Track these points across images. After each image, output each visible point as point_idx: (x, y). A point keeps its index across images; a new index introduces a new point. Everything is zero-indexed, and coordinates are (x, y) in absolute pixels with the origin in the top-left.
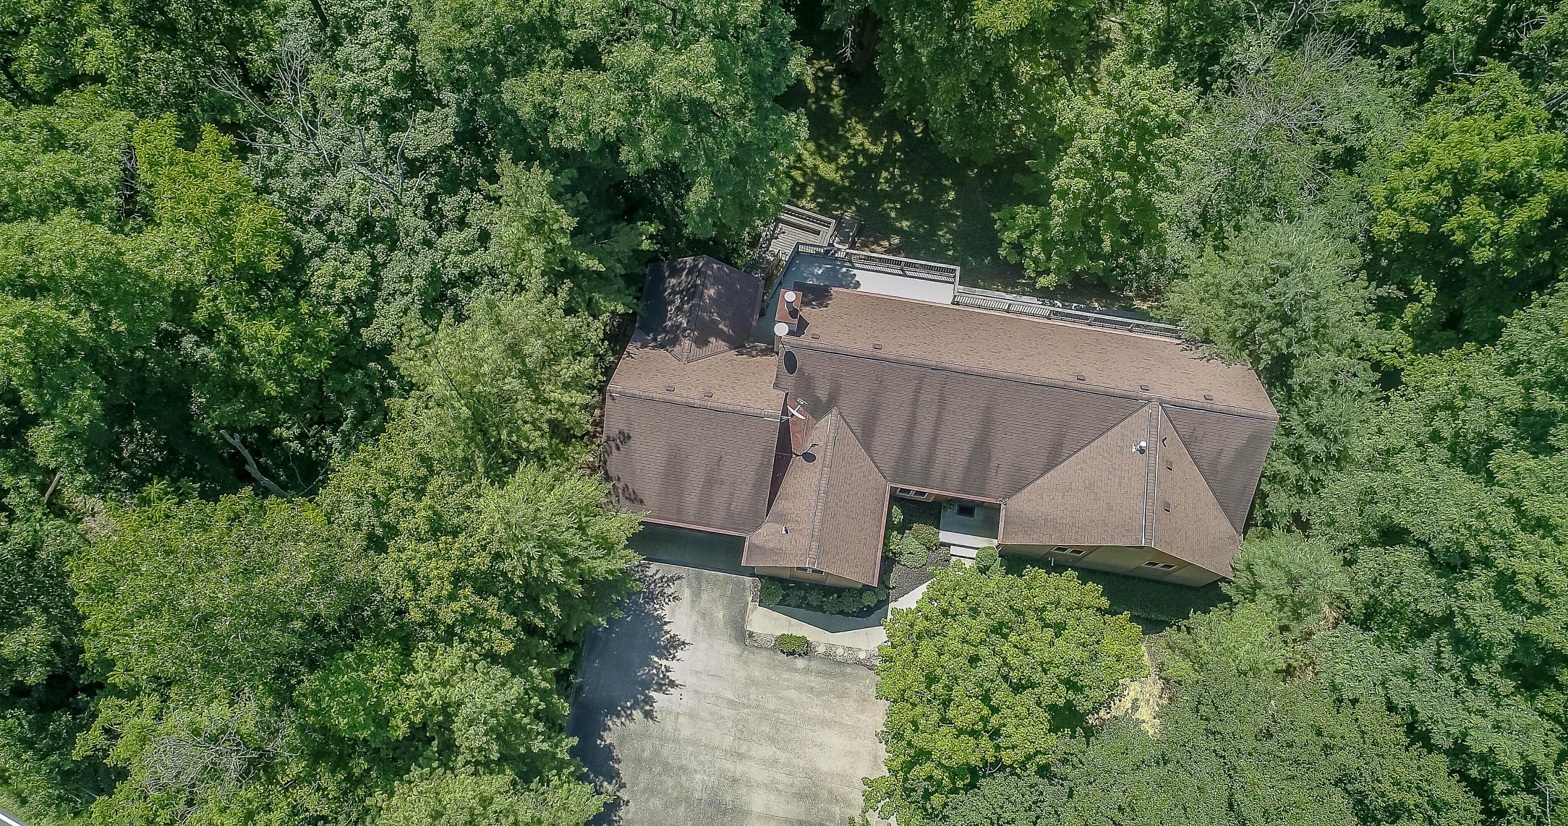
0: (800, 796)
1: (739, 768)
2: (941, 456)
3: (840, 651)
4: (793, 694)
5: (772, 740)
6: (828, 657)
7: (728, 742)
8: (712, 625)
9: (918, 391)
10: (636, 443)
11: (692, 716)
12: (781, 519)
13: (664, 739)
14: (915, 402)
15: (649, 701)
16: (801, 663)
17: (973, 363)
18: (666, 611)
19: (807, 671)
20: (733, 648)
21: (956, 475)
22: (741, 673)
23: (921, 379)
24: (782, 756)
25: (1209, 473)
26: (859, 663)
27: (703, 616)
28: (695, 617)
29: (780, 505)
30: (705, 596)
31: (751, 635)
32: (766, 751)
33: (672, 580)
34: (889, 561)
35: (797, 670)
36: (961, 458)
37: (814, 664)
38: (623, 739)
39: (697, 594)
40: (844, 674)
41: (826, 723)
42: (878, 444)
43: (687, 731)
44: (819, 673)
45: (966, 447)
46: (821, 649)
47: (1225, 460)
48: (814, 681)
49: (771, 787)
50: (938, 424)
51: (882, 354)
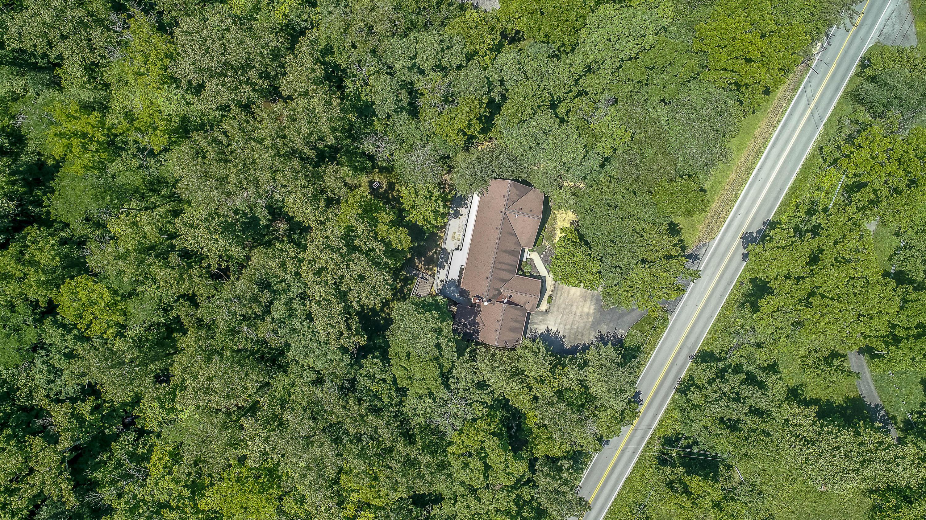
0: (585, 300)
1: (578, 314)
2: (510, 262)
3: (552, 289)
4: (561, 300)
5: (572, 306)
6: (553, 292)
7: (572, 317)
8: (543, 320)
9: (498, 269)
10: (507, 339)
11: (565, 325)
12: (525, 304)
13: (570, 332)
14: (500, 269)
15: (561, 337)
16: (554, 298)
17: (493, 255)
18: (539, 331)
19: (556, 297)
20: (550, 314)
21: (515, 259)
22: (556, 313)
23: (496, 268)
24: (576, 304)
25: (520, 197)
26: (555, 285)
27: (541, 322)
28: (541, 324)
29: (521, 304)
30: (536, 322)
31: (546, 310)
32: (574, 307)
33: (531, 330)
34: (532, 276)
35: (556, 299)
36: (512, 257)
37: (555, 295)
38: (570, 342)
39: (536, 324)
41: (568, 293)
42: (508, 278)
43: (568, 327)
45: (510, 256)
46: (551, 293)
47: (518, 193)
48: (558, 295)
49: (583, 307)
50: (504, 263)
51: (489, 278)
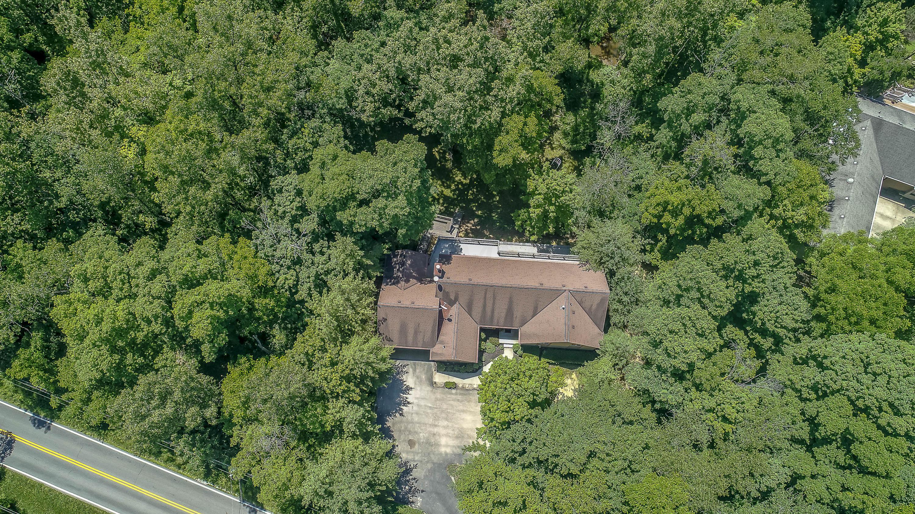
0: (457, 437)
1: (436, 430)
2: (496, 314)
3: (467, 386)
4: (452, 402)
5: (446, 419)
6: (463, 388)
7: (431, 421)
8: (421, 381)
9: (486, 294)
10: (389, 321)
11: (417, 413)
12: (442, 343)
13: (408, 422)
14: (485, 298)
15: (401, 410)
16: (454, 391)
17: (503, 282)
18: (404, 377)
19: (456, 394)
20: (429, 388)
21: (502, 321)
22: (433, 397)
23: (486, 290)
24: (450, 424)
25: (589, 313)
26: (474, 389)
27: (418, 377)
28: (415, 379)
29: (441, 338)
30: (417, 371)
31: (435, 383)
32: (445, 423)
33: (405, 366)
34: (481, 352)
35: (452, 394)
36: (503, 315)
37: (458, 391)
38: (394, 424)
39: (415, 370)
40: (469, 394)
41: (463, 411)
42: (474, 313)
43: (416, 419)
44: (460, 394)
45: (505, 311)
46: (461, 386)
47: (594, 307)
48: (459, 397)
49: (447, 435)
50: (494, 304)
51: (472, 282)
